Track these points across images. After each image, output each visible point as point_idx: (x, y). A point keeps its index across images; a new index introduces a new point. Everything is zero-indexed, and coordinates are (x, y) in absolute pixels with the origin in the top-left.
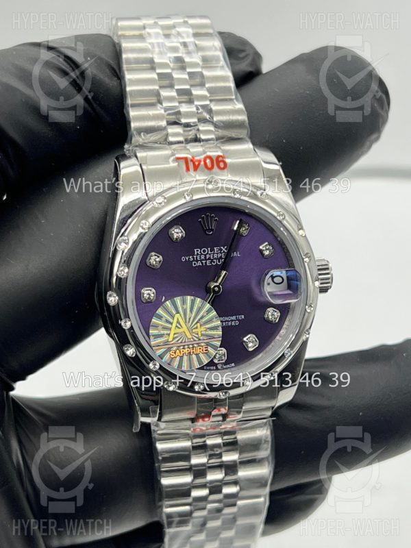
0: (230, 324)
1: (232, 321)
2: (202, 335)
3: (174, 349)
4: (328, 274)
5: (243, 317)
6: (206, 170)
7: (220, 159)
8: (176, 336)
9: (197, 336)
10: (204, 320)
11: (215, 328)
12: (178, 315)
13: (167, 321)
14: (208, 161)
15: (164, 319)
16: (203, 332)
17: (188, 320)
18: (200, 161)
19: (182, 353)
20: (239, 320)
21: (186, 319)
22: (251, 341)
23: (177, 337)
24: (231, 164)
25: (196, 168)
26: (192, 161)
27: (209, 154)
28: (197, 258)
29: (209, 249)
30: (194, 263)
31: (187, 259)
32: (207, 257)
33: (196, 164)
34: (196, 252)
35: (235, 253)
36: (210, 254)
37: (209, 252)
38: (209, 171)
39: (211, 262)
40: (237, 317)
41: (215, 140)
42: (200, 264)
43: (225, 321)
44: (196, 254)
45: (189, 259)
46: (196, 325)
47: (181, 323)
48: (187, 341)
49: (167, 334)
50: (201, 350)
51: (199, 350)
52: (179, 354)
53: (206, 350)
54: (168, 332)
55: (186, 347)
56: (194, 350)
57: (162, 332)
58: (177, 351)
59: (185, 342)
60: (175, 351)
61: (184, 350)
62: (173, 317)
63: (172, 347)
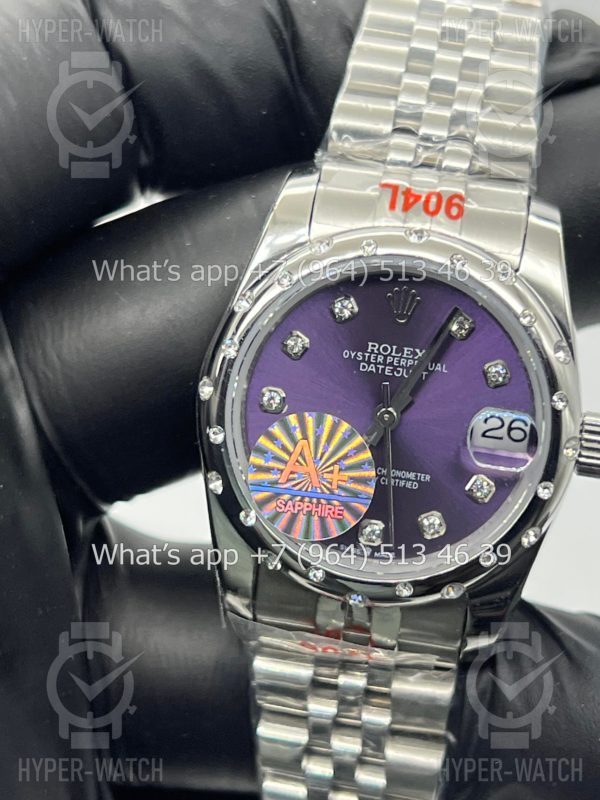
0: (402, 483)
1: (409, 480)
2: (339, 487)
3: (286, 497)
5: (428, 478)
6: (423, 213)
7: (456, 201)
9: (329, 486)
10: (348, 462)
11: (364, 481)
12: (304, 443)
13: (284, 448)
14: (434, 200)
15: (278, 443)
16: (341, 483)
17: (319, 455)
18: (418, 198)
19: (297, 508)
20: (419, 482)
21: (316, 454)
22: (432, 523)
23: (294, 479)
24: (473, 212)
25: (407, 207)
26: (404, 193)
27: (438, 190)
28: (369, 357)
29: (394, 347)
30: (362, 364)
31: (353, 355)
32: (388, 361)
33: (411, 200)
34: (370, 348)
35: (439, 365)
36: (394, 357)
37: (393, 354)
38: (428, 218)
39: (392, 371)
40: (417, 476)
41: (470, 172)
42: (374, 370)
43: (395, 478)
44: (369, 350)
45: (356, 355)
46: (332, 468)
47: (307, 458)
48: (309, 490)
49: (278, 470)
50: (331, 512)
51: (327, 511)
52: (292, 509)
53: (339, 515)
54: (281, 466)
55: (307, 499)
56: (319, 510)
57: (271, 464)
58: (290, 503)
59: (306, 490)
60: (286, 503)
61: (301, 503)
62: (295, 443)
63: (283, 495)
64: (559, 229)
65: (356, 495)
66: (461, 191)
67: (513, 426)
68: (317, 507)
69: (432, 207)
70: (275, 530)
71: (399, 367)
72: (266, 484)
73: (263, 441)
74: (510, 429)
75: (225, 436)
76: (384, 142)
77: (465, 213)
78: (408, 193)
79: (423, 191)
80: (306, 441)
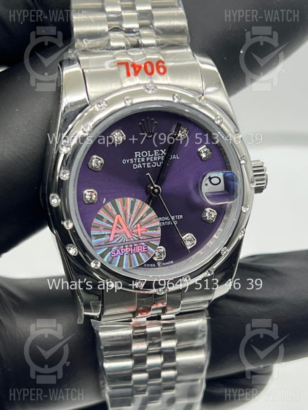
0: (169, 223)
2: (142, 235)
3: (115, 248)
5: (182, 216)
6: (146, 75)
7: (160, 64)
9: (137, 236)
10: (144, 221)
11: (154, 228)
13: (108, 222)
14: (149, 66)
15: (105, 220)
16: (143, 233)
17: (128, 221)
18: (140, 67)
21: (126, 220)
24: (171, 67)
25: (136, 73)
28: (137, 160)
29: (149, 152)
30: (134, 165)
31: (128, 161)
32: (147, 160)
33: (137, 69)
34: (136, 155)
35: (174, 155)
36: (150, 157)
37: (149, 155)
38: (149, 76)
39: (151, 165)
40: (176, 217)
42: (141, 167)
43: (164, 221)
44: (136, 157)
45: (130, 161)
46: (136, 226)
47: (122, 224)
48: (127, 241)
49: (108, 234)
50: (141, 249)
51: (139, 249)
52: (120, 253)
53: (145, 250)
54: (109, 232)
56: (134, 250)
57: (103, 232)
58: (118, 250)
59: (125, 242)
61: (124, 249)
62: (113, 218)
63: (113, 247)
65: (152, 237)
68: (133, 249)
69: (149, 69)
71: (154, 161)
73: (96, 221)
75: (73, 224)
77: (167, 69)
78: (134, 65)
79: (141, 62)
80: (119, 215)
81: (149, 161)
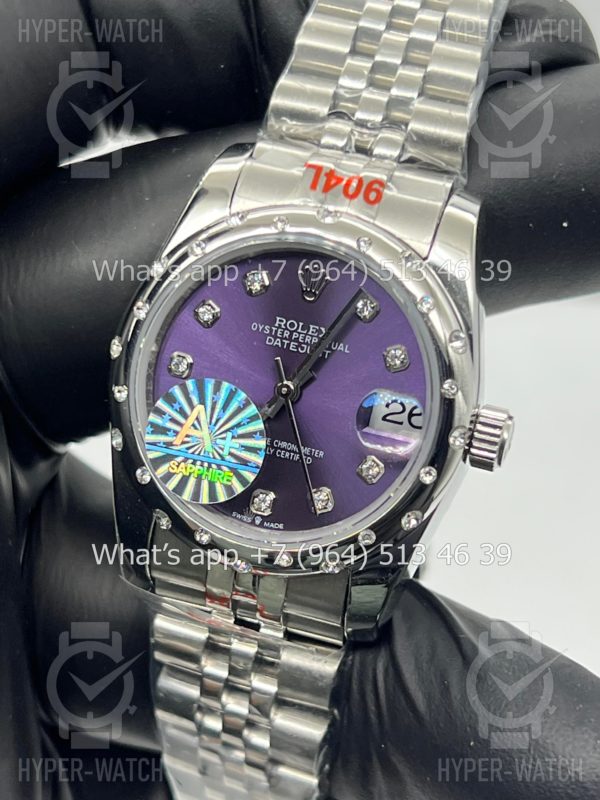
0: (297, 457)
2: (231, 454)
3: (179, 459)
4: (498, 436)
5: (322, 454)
6: (342, 196)
7: (376, 186)
8: (187, 439)
11: (254, 450)
12: (200, 408)
13: (182, 412)
14: (354, 184)
15: (176, 406)
16: (233, 451)
17: (214, 421)
18: (340, 180)
19: (189, 470)
20: (313, 457)
22: (322, 498)
23: (188, 442)
24: (392, 199)
25: (328, 188)
26: (326, 175)
27: (362, 175)
28: (276, 331)
29: (301, 324)
30: (268, 337)
31: (261, 328)
32: (294, 337)
33: (333, 182)
34: (278, 322)
35: (341, 345)
36: (299, 333)
37: (299, 330)
38: (347, 201)
39: (297, 347)
40: (311, 451)
41: (398, 160)
42: (280, 344)
43: (290, 451)
44: (277, 325)
45: (264, 329)
46: (225, 435)
47: (202, 422)
48: (202, 454)
49: (175, 431)
51: (217, 476)
52: (184, 470)
53: (228, 480)
54: (177, 428)
55: (199, 463)
56: (210, 474)
57: (169, 425)
58: (183, 464)
59: (199, 454)
60: (179, 464)
61: (193, 466)
62: (192, 407)
63: (177, 456)
64: (474, 220)
65: (245, 462)
66: (385, 178)
67: (414, 412)
68: (208, 472)
69: (351, 191)
70: (166, 490)
71: (304, 343)
72: (161, 445)
73: (161, 404)
74: (411, 415)
75: (128, 395)
76: (320, 125)
77: (383, 199)
78: (331, 174)
79: (345, 174)
80: (202, 407)
81: (297, 340)
